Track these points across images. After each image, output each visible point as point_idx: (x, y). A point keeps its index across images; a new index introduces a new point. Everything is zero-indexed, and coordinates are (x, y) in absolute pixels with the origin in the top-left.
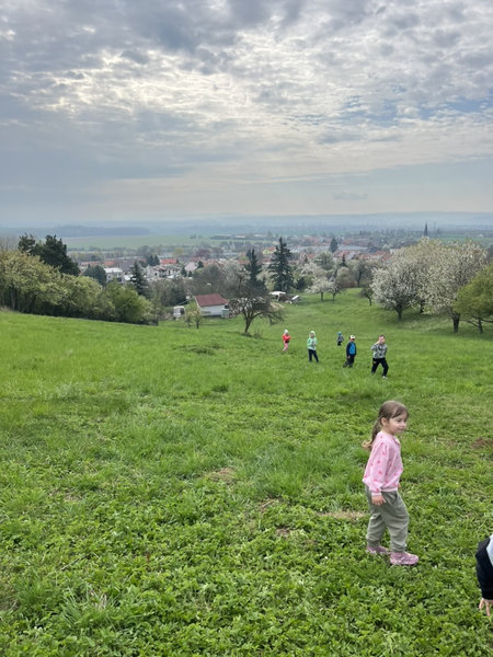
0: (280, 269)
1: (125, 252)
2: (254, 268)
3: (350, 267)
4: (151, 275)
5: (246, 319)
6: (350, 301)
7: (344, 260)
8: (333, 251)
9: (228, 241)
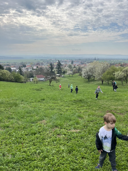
0: (59, 68)
1: (17, 64)
2: (52, 68)
3: (76, 68)
4: (24, 70)
5: (50, 81)
6: (77, 77)
7: (75, 66)
8: (72, 64)
9: (45, 61)
